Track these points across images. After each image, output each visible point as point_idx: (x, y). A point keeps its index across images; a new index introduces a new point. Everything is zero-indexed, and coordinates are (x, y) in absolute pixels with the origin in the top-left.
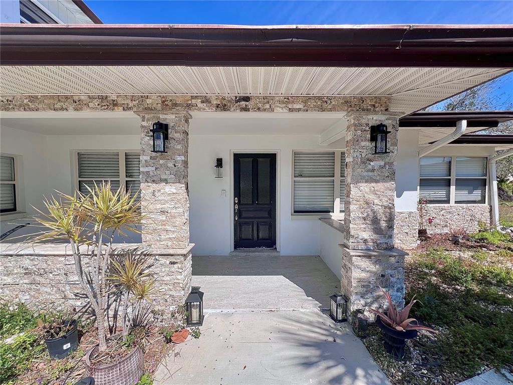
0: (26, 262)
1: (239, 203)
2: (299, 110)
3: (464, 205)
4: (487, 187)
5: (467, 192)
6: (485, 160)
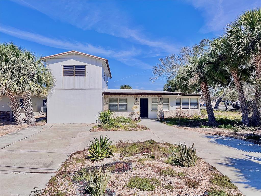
3: (193, 109)
4: (198, 105)
5: (194, 106)
6: (197, 99)
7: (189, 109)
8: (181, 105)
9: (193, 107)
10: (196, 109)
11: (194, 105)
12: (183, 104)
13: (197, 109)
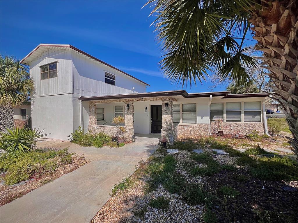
0: (109, 128)
1: (152, 119)
2: (152, 100)
3: (249, 123)
4: (261, 115)
5: (252, 117)
6: (260, 103)
7: (240, 121)
8: (225, 115)
9: (250, 118)
10: (257, 121)
11: (253, 115)
12: (228, 113)
13: (260, 121)
